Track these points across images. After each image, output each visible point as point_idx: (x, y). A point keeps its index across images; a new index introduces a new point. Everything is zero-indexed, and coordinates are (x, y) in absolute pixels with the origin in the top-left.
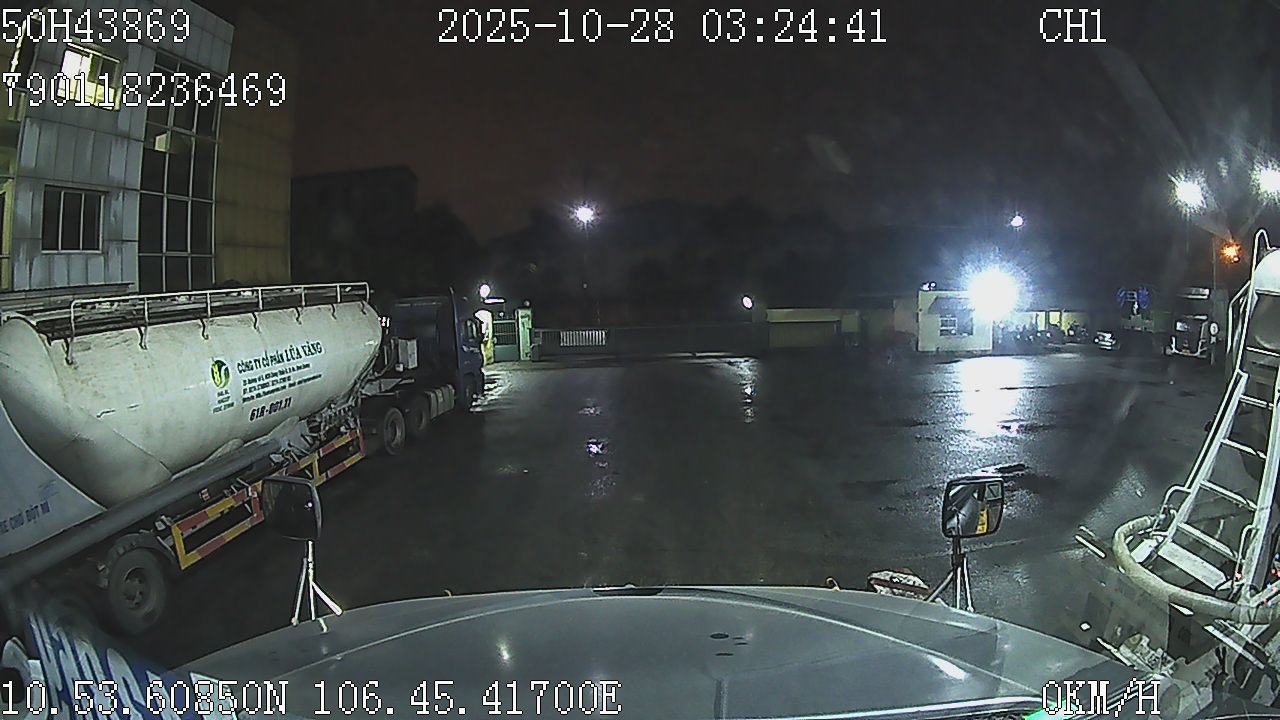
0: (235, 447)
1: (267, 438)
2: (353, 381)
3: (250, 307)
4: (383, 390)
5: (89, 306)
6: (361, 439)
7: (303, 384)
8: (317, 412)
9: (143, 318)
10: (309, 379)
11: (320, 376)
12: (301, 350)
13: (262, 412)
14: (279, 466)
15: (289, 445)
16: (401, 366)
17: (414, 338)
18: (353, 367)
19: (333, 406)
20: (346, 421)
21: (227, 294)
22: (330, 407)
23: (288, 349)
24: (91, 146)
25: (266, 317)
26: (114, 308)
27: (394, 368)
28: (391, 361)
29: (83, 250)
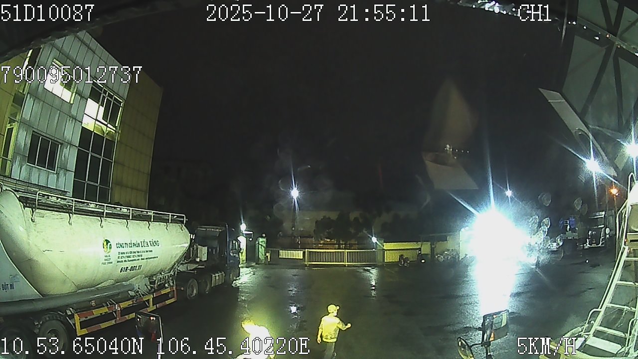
0: (111, 284)
1: (129, 282)
2: (173, 263)
3: (125, 217)
4: (189, 269)
5: (46, 197)
6: (175, 292)
7: (148, 260)
8: (155, 275)
9: (72, 210)
10: (151, 258)
11: (157, 257)
12: (149, 243)
13: (127, 269)
14: (133, 297)
16: (199, 259)
17: (206, 246)
18: (175, 255)
19: (163, 273)
20: (169, 282)
21: (115, 208)
22: (161, 274)
23: (142, 241)
24: (57, 118)
25: (133, 224)
26: (58, 201)
27: (195, 259)
28: (194, 256)
29: (47, 169)
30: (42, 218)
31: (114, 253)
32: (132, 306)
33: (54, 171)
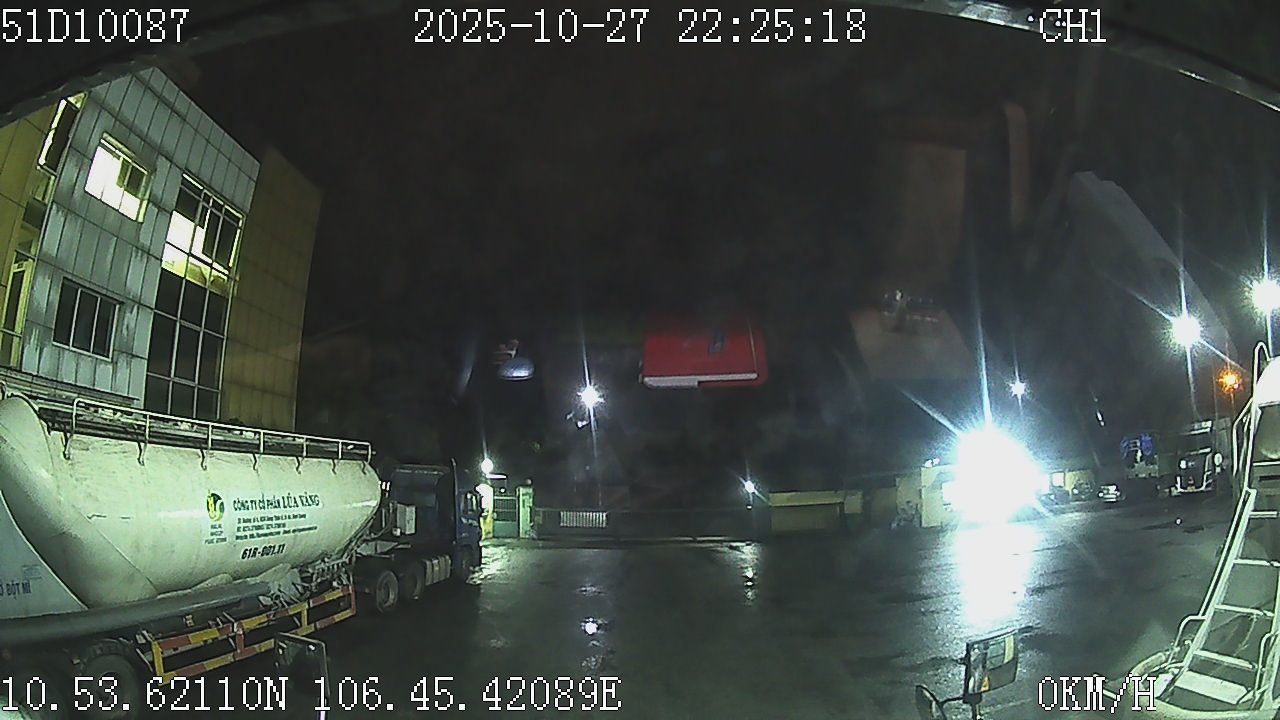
0: (224, 581)
1: (258, 579)
2: (348, 539)
3: (250, 448)
4: (379, 551)
5: (92, 409)
6: (353, 597)
7: (297, 533)
8: (311, 563)
9: (143, 435)
10: (304, 530)
11: (316, 528)
12: (298, 500)
13: (255, 553)
14: (268, 608)
15: (279, 591)
16: (399, 530)
17: (412, 505)
18: (350, 524)
19: (326, 560)
20: (339, 577)
21: (230, 430)
22: (323, 561)
23: (286, 496)
24: (112, 251)
25: (266, 461)
26: (116, 417)
27: (391, 531)
28: (389, 524)
29: (93, 353)
30: (84, 452)
31: (230, 519)
32: (268, 626)
33: (108, 357)
